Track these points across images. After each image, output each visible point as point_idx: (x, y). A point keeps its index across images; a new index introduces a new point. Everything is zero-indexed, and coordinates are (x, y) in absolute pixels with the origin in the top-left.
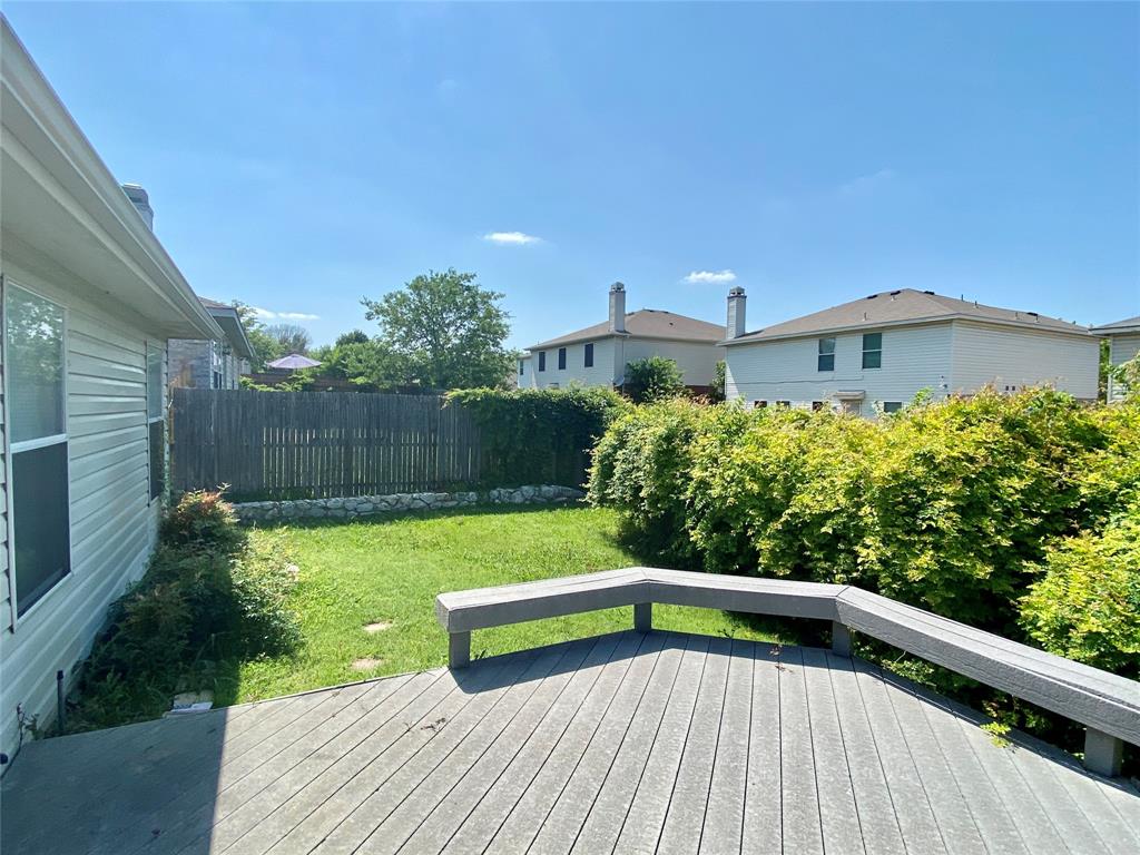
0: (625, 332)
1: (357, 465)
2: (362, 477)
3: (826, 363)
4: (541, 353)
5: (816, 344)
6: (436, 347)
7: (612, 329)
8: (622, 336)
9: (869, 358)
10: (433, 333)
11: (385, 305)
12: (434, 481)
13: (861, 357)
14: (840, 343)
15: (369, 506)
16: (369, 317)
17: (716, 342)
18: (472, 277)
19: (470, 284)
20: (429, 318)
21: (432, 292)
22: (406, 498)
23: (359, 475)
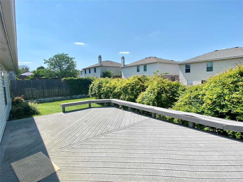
0: (102, 65)
1: (45, 93)
2: (47, 95)
3: (138, 71)
4: (85, 70)
5: (136, 67)
6: (61, 69)
7: (99, 65)
8: (101, 66)
9: (145, 69)
10: (60, 67)
11: (49, 61)
12: (61, 95)
13: (144, 69)
14: (140, 67)
15: (49, 100)
16: (45, 63)
17: (120, 67)
18: (67, 55)
19: (67, 56)
20: (59, 64)
21: (59, 58)
22: (56, 98)
23: (46, 94)
